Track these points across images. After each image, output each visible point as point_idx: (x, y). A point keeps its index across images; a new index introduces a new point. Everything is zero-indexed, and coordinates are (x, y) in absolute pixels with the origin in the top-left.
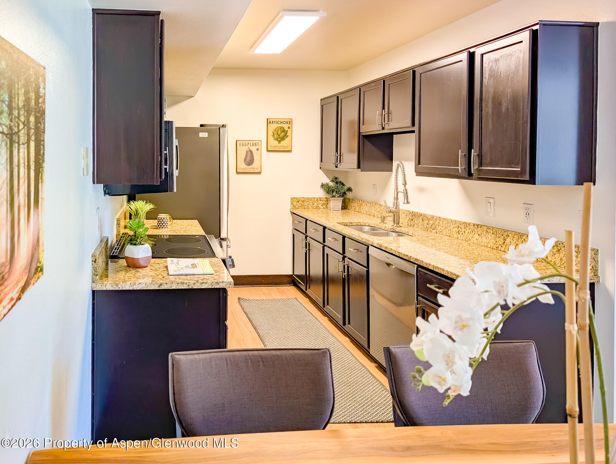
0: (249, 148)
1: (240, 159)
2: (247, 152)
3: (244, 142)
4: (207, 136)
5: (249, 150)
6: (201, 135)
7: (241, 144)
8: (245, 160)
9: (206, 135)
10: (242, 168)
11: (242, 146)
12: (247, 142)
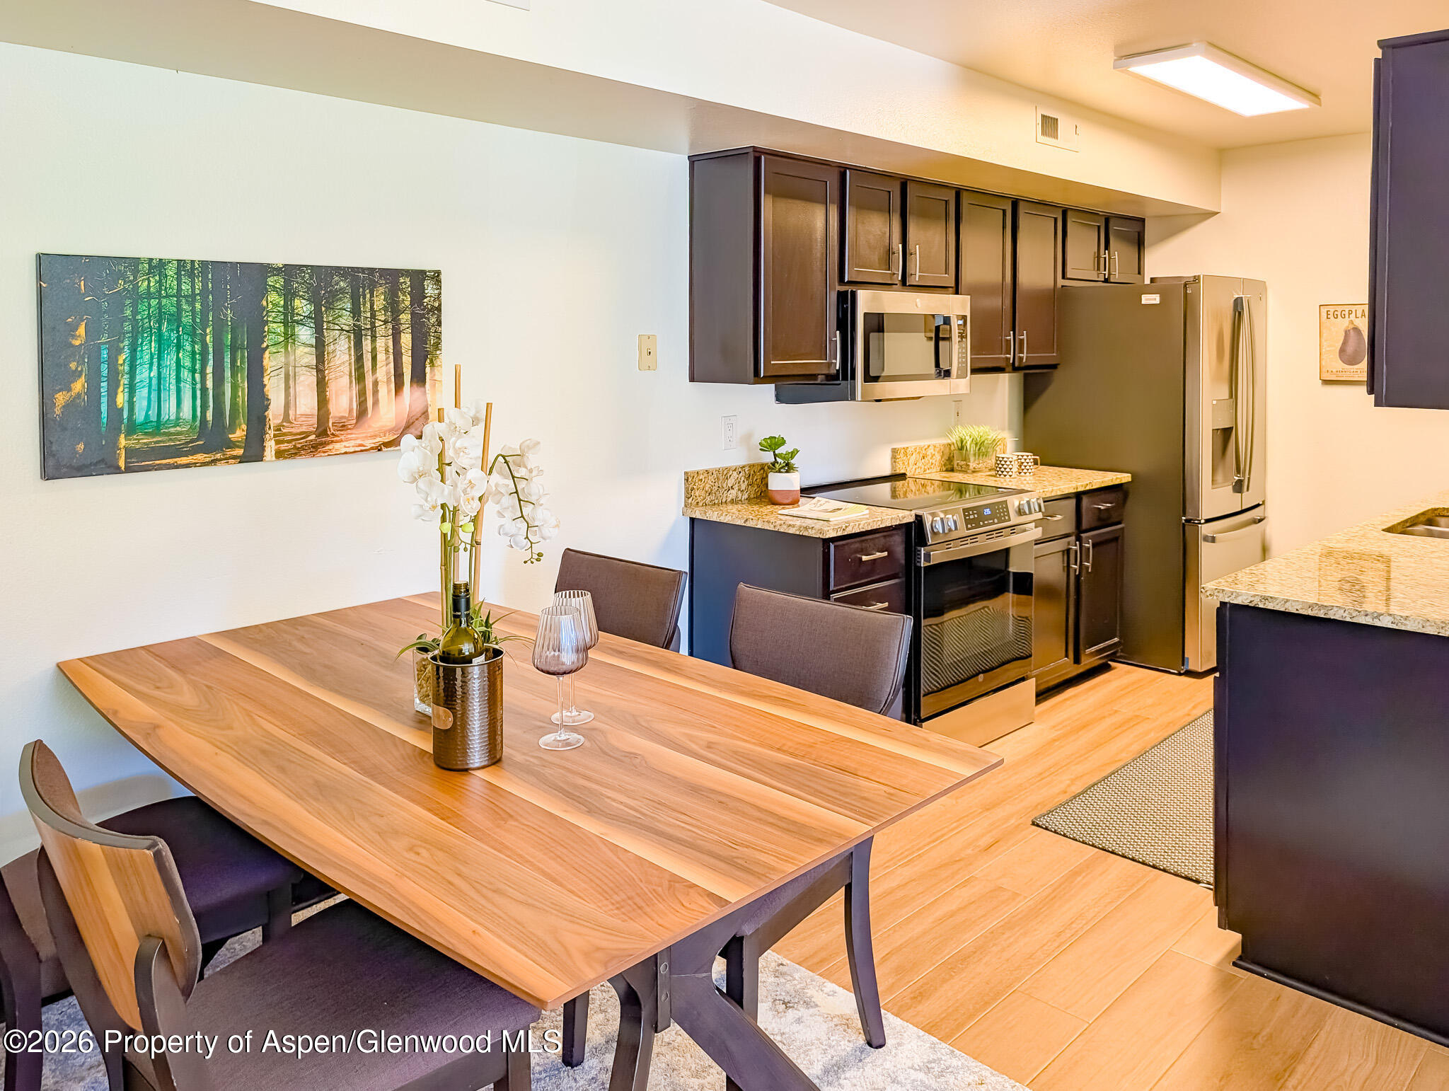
0: (1352, 322)
1: (1328, 349)
2: (1346, 332)
3: (1340, 308)
4: (1158, 301)
5: (1352, 326)
6: (1147, 300)
7: (1331, 313)
8: (1342, 351)
9: (1155, 299)
10: (1334, 370)
11: (1332, 318)
12: (1347, 309)
